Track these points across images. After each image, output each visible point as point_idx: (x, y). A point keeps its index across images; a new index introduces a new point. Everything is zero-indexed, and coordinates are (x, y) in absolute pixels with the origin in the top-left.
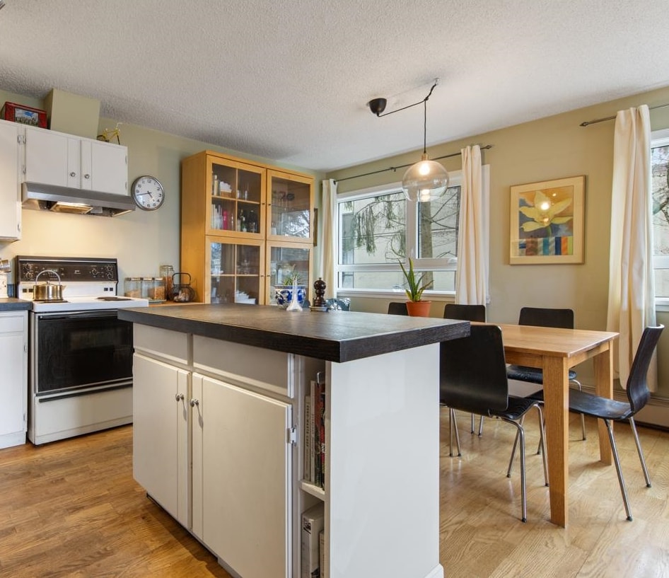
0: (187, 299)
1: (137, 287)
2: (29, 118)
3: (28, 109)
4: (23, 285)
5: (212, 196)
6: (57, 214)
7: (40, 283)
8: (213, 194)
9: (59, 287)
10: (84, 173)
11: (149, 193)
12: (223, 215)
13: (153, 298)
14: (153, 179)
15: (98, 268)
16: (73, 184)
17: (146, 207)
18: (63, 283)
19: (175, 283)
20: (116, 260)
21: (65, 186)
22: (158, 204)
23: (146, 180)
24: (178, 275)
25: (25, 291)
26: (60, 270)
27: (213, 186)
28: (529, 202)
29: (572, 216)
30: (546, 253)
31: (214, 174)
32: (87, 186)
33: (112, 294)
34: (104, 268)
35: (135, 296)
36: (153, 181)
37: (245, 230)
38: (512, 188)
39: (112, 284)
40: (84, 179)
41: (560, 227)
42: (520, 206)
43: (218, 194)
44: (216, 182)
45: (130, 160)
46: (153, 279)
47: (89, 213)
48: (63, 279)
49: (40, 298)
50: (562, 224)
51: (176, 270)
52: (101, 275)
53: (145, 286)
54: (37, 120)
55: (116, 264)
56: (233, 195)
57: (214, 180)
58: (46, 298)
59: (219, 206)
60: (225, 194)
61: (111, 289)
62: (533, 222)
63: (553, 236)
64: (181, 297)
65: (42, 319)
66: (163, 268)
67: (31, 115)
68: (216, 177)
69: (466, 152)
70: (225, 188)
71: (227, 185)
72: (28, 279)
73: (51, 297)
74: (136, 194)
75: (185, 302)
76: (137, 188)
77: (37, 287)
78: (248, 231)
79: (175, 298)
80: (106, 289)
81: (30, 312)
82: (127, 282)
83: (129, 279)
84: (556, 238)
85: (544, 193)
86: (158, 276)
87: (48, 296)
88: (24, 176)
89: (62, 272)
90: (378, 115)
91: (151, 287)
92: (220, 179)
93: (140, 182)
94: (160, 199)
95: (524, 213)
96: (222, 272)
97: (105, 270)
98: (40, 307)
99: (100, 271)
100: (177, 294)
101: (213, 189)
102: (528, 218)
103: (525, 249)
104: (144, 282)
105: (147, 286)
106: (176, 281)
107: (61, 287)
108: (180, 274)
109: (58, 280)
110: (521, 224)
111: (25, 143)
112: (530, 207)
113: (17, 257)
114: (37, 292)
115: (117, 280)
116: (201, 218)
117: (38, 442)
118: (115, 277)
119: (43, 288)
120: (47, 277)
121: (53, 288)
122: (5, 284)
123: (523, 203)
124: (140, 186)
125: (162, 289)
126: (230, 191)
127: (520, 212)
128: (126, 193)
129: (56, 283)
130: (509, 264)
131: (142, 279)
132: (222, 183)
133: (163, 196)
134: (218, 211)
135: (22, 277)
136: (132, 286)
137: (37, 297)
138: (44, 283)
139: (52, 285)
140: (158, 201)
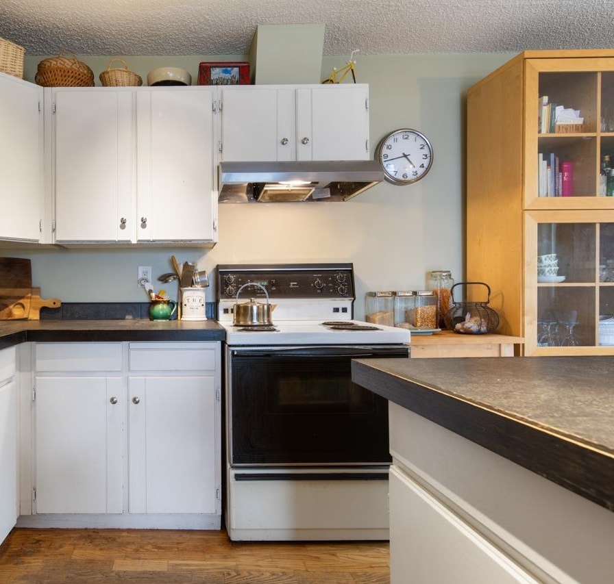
0: (484, 329)
1: (386, 307)
2: (228, 76)
3: (225, 65)
4: (224, 303)
5: (538, 135)
6: (268, 205)
7: (242, 302)
8: (540, 132)
9: (266, 307)
10: (301, 137)
11: (405, 156)
12: (561, 170)
13: (414, 325)
14: (413, 132)
15: (324, 279)
16: (285, 155)
17: (401, 178)
18: (272, 301)
19: (456, 301)
20: (351, 265)
21: (275, 161)
22: (421, 171)
23: (399, 136)
24: (460, 287)
25: (226, 311)
26: (270, 282)
27: (540, 119)
31: (541, 94)
32: (305, 155)
33: (345, 318)
34: (334, 278)
35: (382, 322)
36: (412, 136)
39: (346, 303)
40: (301, 146)
43: (552, 129)
44: (546, 110)
45: (373, 106)
46: (415, 293)
47: (311, 199)
48: (273, 295)
49: (242, 323)
51: (457, 277)
52: (328, 288)
53: (400, 305)
54: (237, 77)
55: (351, 272)
56: (588, 126)
57: (540, 105)
58: (250, 323)
59: (552, 155)
60: (566, 128)
61: (345, 310)
64: (471, 323)
65: (237, 356)
66: (431, 275)
67: (229, 72)
68: (546, 99)
70: (567, 117)
71: (571, 111)
72: (230, 296)
73: (255, 321)
74: (383, 160)
75: (479, 333)
76: (385, 151)
77: (238, 307)
79: (458, 326)
80: (336, 310)
81: (223, 343)
82: (370, 299)
83: (373, 295)
86: (423, 288)
87: (252, 320)
88: (220, 155)
89: (273, 285)
91: (411, 305)
92: (554, 102)
93: (390, 142)
94: (426, 162)
96: (563, 278)
97: (334, 281)
98: (237, 338)
99: (327, 282)
100: (462, 319)
101: (540, 123)
104: (398, 299)
105: (403, 305)
106: (458, 297)
107: (269, 306)
108: (465, 284)
109: (265, 297)
111: (221, 110)
113: (218, 267)
114: (238, 314)
115: (354, 296)
116: (515, 180)
117: (235, 537)
118: (350, 291)
119: (245, 308)
120: (253, 293)
121: (258, 307)
122: (203, 302)
124: (389, 147)
125: (431, 310)
126: (580, 121)
128: (366, 156)
129: (263, 301)
131: (394, 294)
132: (560, 110)
133: (431, 157)
134: (549, 165)
135: (222, 293)
136: (377, 305)
137: (238, 321)
138: (247, 300)
139: (257, 303)
140: (422, 166)
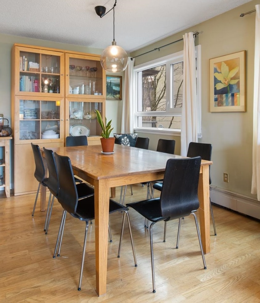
5: (20, 71)
12: (35, 82)
27: (23, 65)
28: (219, 70)
29: (239, 79)
30: (227, 105)
37: (51, 91)
38: (210, 60)
41: (234, 86)
42: (215, 73)
50: (235, 84)
56: (38, 70)
59: (31, 77)
62: (221, 83)
63: (230, 93)
69: (185, 37)
78: (53, 92)
84: (232, 94)
85: (225, 63)
90: (101, 17)
92: (29, 60)
95: (216, 77)
102: (219, 80)
103: (217, 102)
110: (215, 85)
112: (219, 73)
123: (216, 71)
127: (215, 77)
130: (210, 112)
132: (31, 63)
134: (31, 80)
